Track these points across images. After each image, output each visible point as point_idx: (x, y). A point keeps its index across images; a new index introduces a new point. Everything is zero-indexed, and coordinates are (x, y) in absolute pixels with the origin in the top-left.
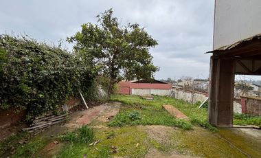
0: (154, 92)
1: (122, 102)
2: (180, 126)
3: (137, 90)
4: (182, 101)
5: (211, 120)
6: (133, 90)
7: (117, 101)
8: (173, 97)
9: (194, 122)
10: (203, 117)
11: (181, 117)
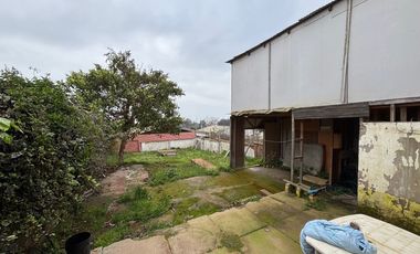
0: (175, 144)
1: (142, 163)
2: (211, 174)
3: (150, 145)
4: (208, 152)
5: (231, 166)
6: (143, 145)
7: (135, 163)
8: (199, 149)
9: (221, 169)
10: (226, 164)
11: (211, 167)
